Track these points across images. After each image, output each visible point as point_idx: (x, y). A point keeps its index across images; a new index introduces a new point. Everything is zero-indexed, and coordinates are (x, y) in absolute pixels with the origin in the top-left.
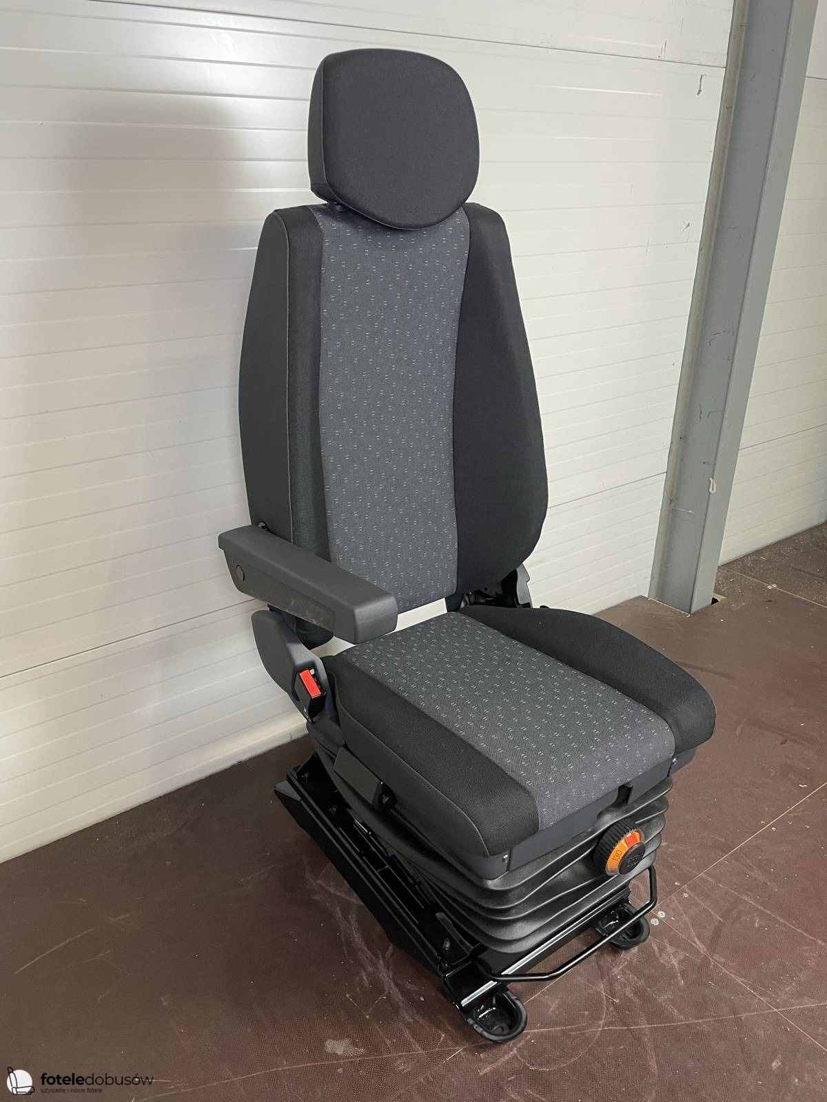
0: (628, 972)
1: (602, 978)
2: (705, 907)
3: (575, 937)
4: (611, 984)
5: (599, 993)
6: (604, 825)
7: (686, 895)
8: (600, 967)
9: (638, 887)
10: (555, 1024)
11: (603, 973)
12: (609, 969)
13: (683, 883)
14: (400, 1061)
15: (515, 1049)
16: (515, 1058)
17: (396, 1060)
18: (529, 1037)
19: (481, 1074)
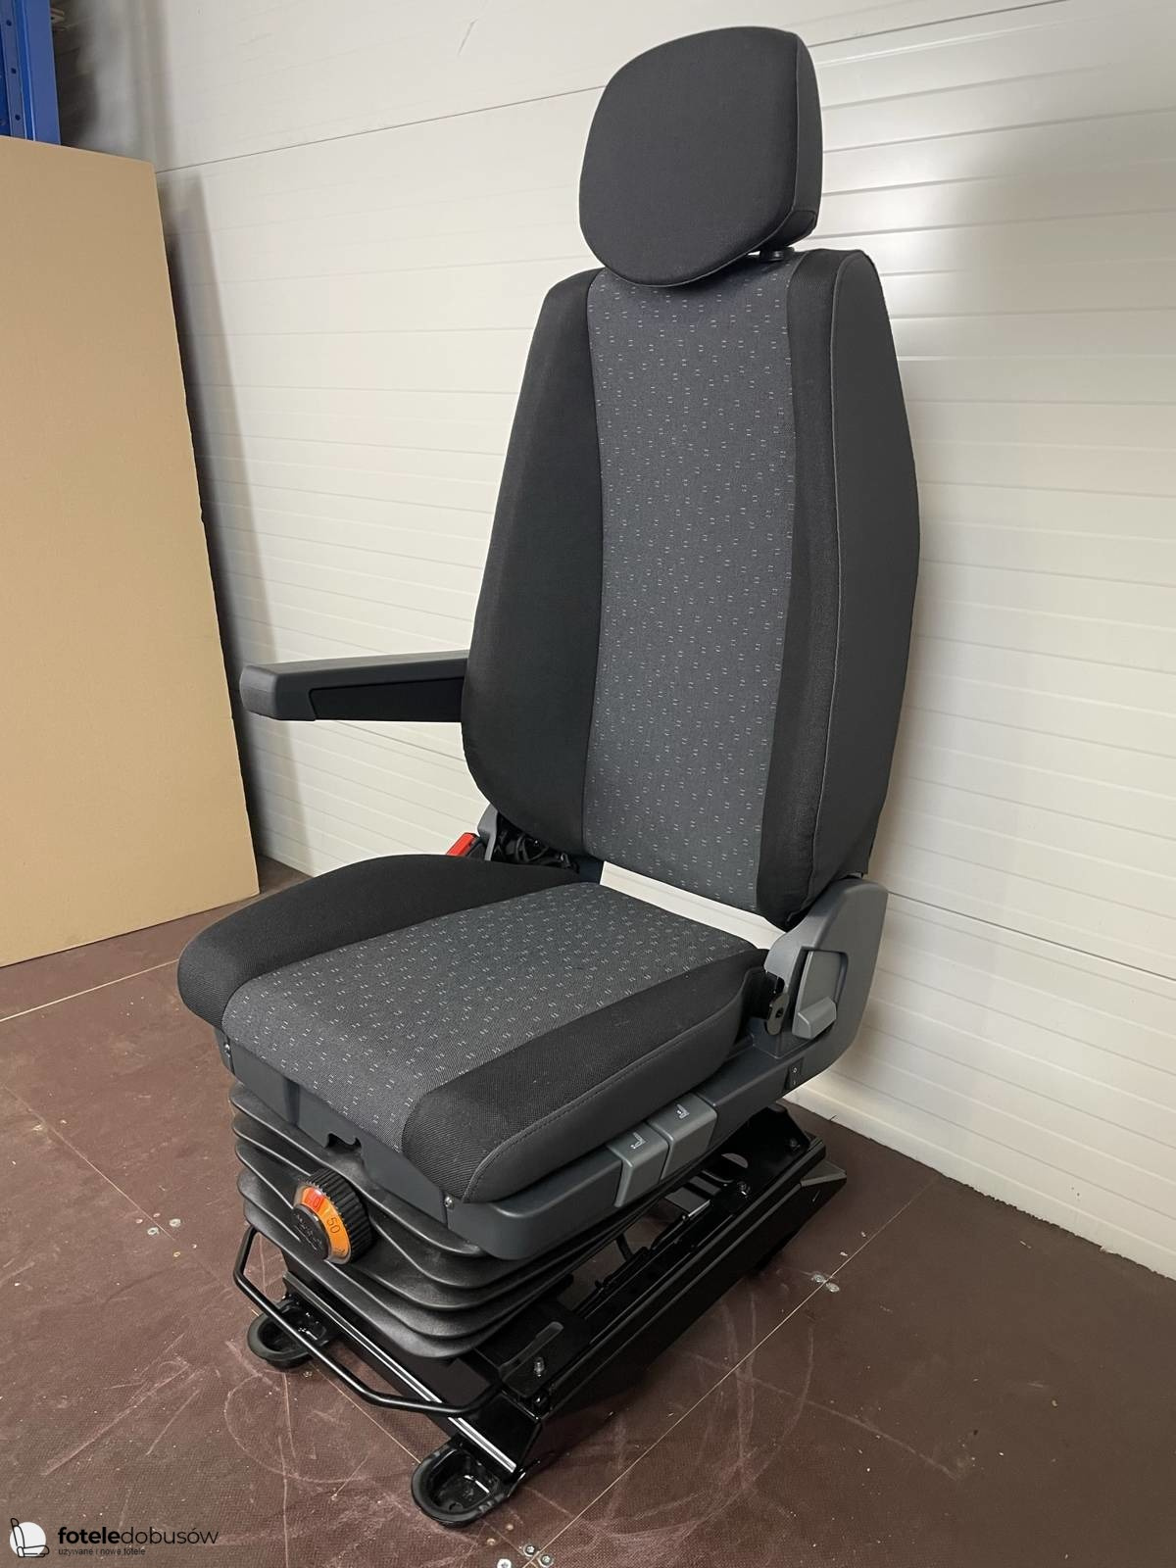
0: (390, 1516)
1: (377, 1478)
4: (367, 1491)
5: (347, 1474)
10: (297, 1419)
11: (388, 1480)
12: (393, 1489)
14: (254, 1268)
15: (260, 1375)
16: (248, 1374)
17: (255, 1265)
18: (277, 1389)
19: (228, 1343)
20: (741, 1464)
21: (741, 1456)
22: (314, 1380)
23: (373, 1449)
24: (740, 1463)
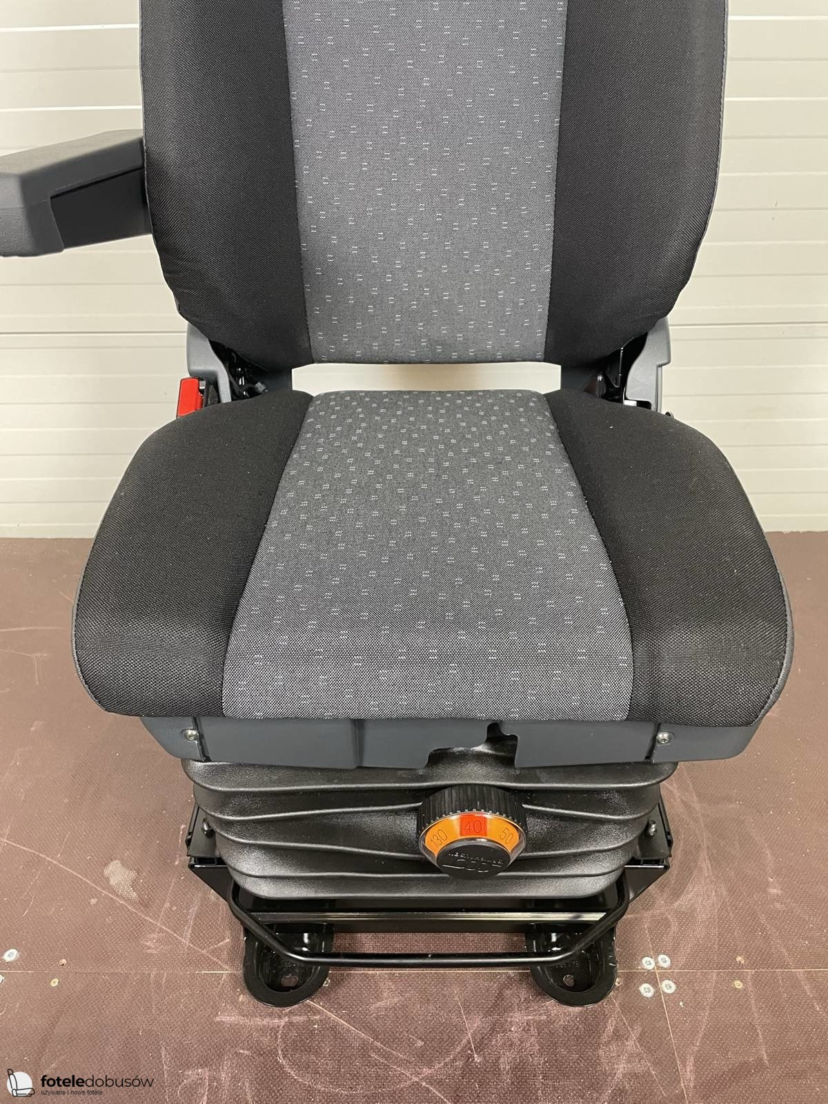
0: (534, 1031)
1: (488, 1013)
2: (756, 1022)
3: (505, 932)
4: (493, 1029)
5: (462, 1031)
6: (454, 777)
7: (738, 984)
8: (500, 996)
9: (668, 925)
10: (365, 1026)
11: (498, 1006)
12: (509, 1009)
13: (752, 965)
14: (155, 936)
15: (286, 1019)
16: (274, 1030)
17: (153, 931)
18: (317, 1017)
19: (218, 1019)
20: (679, 794)
21: (672, 789)
22: (337, 983)
23: (456, 994)
24: (677, 794)
